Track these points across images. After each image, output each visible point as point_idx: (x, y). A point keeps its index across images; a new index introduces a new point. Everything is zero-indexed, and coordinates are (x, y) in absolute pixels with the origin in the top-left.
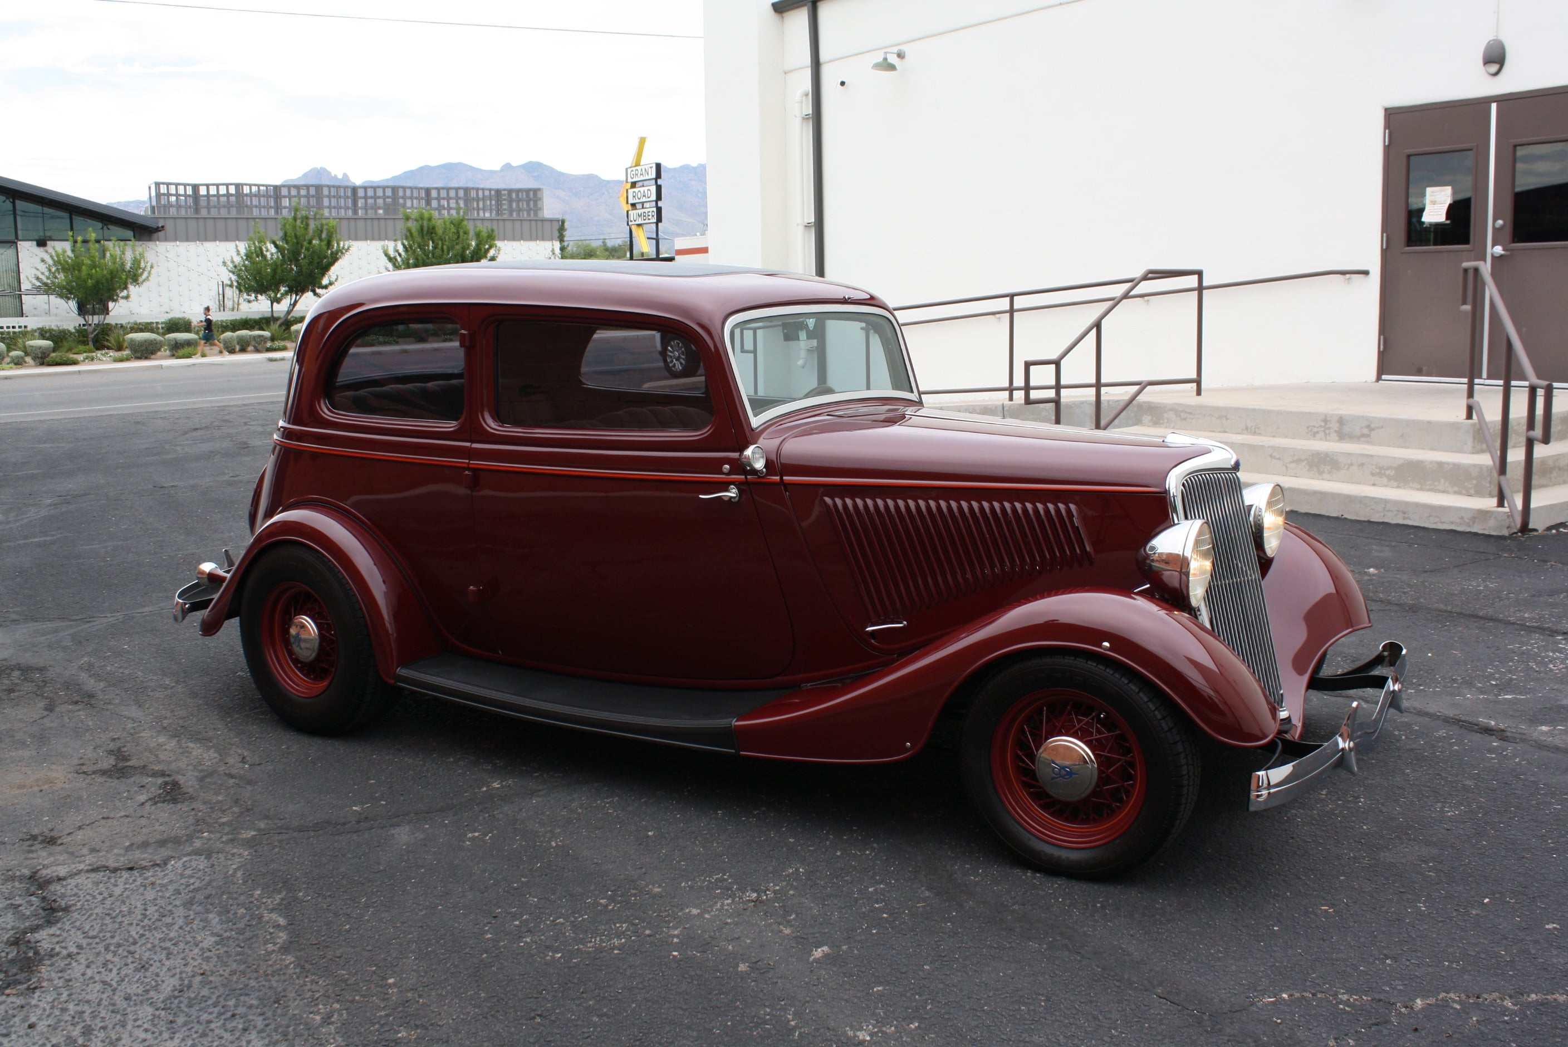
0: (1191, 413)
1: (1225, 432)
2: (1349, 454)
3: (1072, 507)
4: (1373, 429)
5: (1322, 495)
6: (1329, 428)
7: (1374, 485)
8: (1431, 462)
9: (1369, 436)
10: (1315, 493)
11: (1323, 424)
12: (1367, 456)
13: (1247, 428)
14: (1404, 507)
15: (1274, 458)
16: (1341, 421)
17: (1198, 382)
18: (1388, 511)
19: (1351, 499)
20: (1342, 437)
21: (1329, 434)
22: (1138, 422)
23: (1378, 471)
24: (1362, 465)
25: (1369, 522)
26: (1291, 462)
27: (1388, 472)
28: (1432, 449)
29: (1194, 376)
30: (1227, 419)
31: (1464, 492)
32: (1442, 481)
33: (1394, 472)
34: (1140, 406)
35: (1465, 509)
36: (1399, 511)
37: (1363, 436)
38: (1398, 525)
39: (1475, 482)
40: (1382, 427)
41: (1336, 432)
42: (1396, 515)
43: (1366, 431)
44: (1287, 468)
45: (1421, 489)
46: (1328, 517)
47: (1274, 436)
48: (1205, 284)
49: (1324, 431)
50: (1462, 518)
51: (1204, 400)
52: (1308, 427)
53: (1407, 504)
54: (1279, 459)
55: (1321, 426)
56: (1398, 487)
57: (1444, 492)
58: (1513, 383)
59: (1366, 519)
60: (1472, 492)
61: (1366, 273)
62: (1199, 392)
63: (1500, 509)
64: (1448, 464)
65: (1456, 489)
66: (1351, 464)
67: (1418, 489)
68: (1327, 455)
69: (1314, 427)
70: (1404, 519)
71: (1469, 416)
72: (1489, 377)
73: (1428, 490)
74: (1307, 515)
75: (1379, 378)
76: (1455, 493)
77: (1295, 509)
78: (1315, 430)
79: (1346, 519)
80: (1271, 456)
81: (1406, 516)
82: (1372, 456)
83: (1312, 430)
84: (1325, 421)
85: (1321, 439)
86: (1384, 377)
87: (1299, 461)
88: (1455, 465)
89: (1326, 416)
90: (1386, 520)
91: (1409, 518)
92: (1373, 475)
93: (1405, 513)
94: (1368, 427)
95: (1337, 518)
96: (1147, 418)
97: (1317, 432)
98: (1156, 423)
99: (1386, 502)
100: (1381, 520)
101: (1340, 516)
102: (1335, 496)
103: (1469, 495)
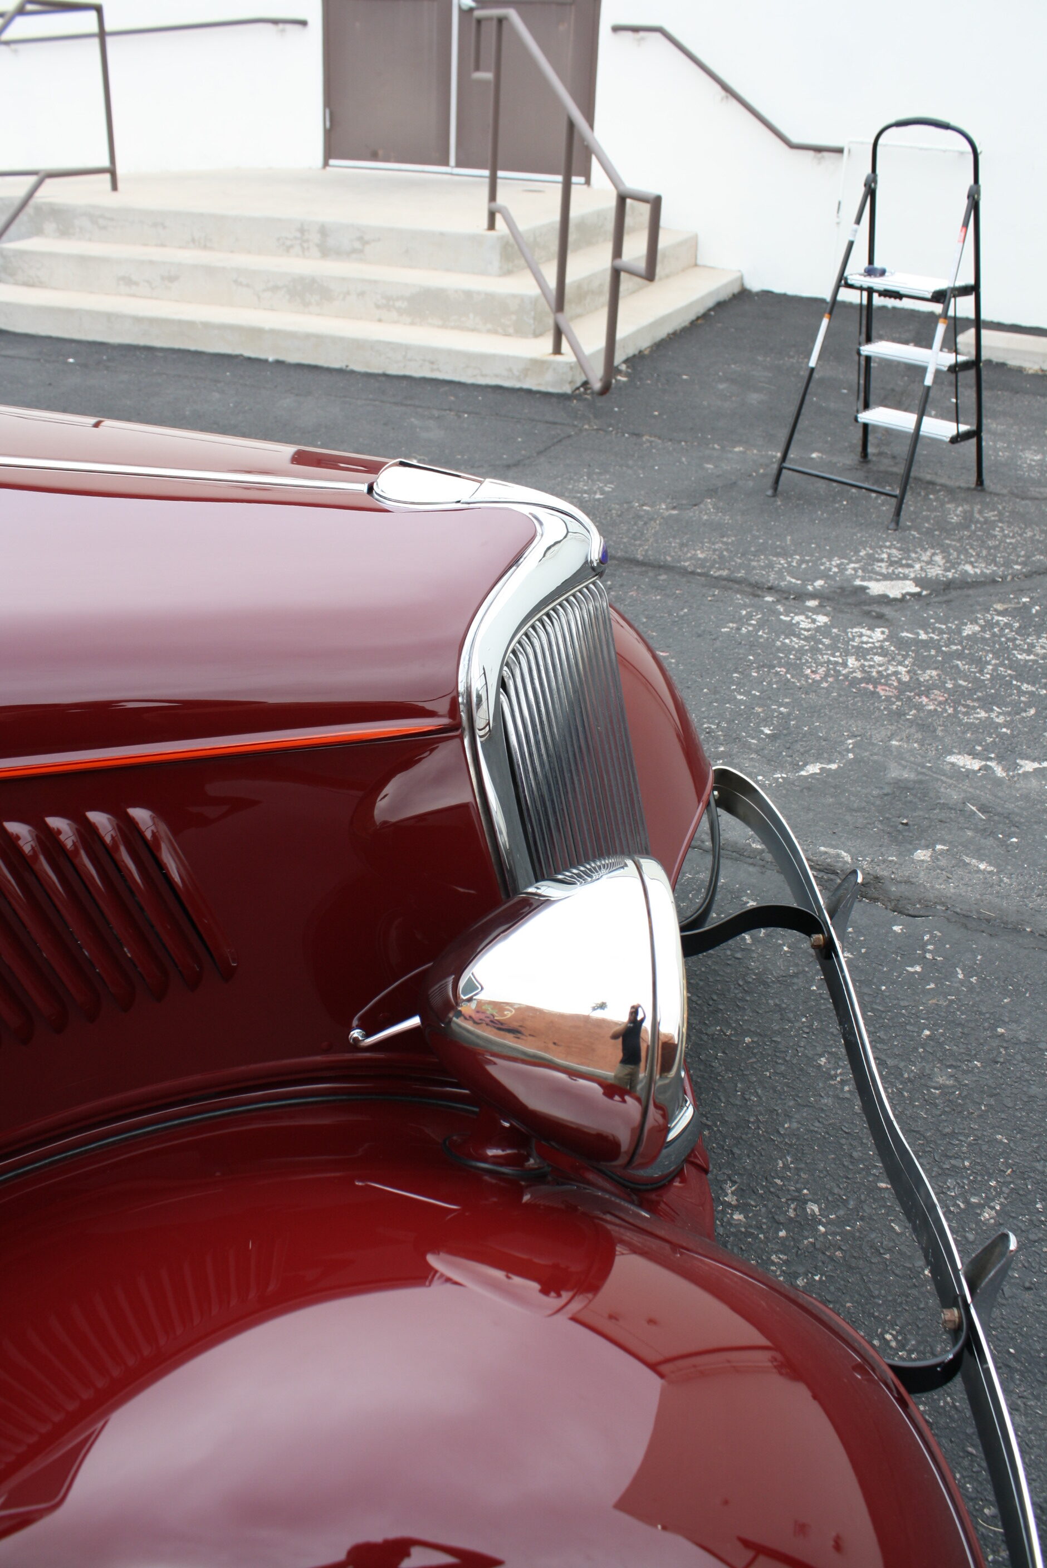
0: (112, 219)
1: (163, 245)
2: (344, 279)
3: (141, 815)
4: (367, 243)
5: (318, 340)
6: (307, 241)
7: (380, 320)
8: (456, 291)
9: (361, 251)
10: (308, 336)
11: (298, 235)
12: (370, 282)
13: (193, 240)
14: (432, 355)
15: (241, 284)
16: (324, 231)
17: (112, 172)
18: (410, 360)
19: (359, 345)
20: (326, 252)
21: (308, 248)
22: (38, 231)
23: (384, 302)
24: (362, 294)
25: (386, 376)
26: (264, 290)
27: (398, 304)
28: (448, 270)
29: (106, 163)
30: (164, 227)
31: (500, 330)
32: (471, 316)
33: (406, 303)
34: (38, 209)
35: (516, 359)
36: (424, 360)
37: (354, 251)
38: (425, 380)
39: (514, 317)
40: (379, 240)
41: (318, 246)
42: (421, 366)
43: (357, 245)
44: (259, 298)
45: (444, 327)
46: (329, 370)
47: (232, 252)
48: (108, 27)
49: (301, 244)
50: (510, 370)
51: (127, 197)
52: (278, 239)
53: (435, 351)
54: (248, 286)
55: (296, 238)
56: (413, 324)
57: (473, 330)
58: (500, 174)
59: (380, 371)
60: (511, 330)
61: (303, 23)
62: (115, 187)
63: (558, 358)
64: (479, 293)
65: (489, 326)
66: (348, 293)
67: (439, 327)
68: (313, 280)
69: (287, 238)
70: (432, 370)
71: (492, 226)
72: (459, 164)
73: (453, 328)
74: (300, 366)
75: (326, 164)
76: (489, 331)
77: (281, 358)
78: (288, 243)
79: (352, 372)
80: (236, 281)
81: (435, 367)
82: (375, 282)
83: (284, 243)
84: (302, 231)
85: (297, 256)
86: (332, 162)
87: (275, 289)
88: (487, 294)
89: (302, 224)
90: (408, 373)
91: (438, 370)
92: (378, 307)
93: (432, 363)
94: (360, 239)
95: (340, 371)
96: (50, 227)
97: (292, 246)
98: (65, 232)
99: (407, 348)
100: (401, 373)
101: (344, 367)
102: (336, 340)
103: (507, 335)
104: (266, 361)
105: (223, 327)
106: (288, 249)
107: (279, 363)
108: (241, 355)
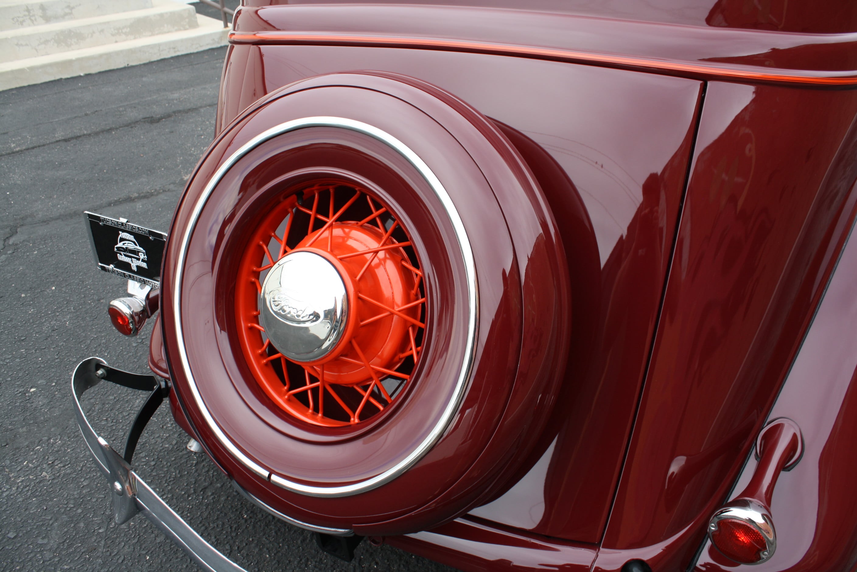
2: (89, 26)
4: (73, 8)
5: (108, 56)
6: (34, 15)
7: (116, 42)
8: (154, 16)
9: (71, 14)
10: (101, 56)
11: (27, 13)
14: (173, 45)
15: (22, 45)
16: (42, 7)
19: (132, 51)
20: (47, 19)
21: (36, 20)
23: (116, 31)
24: (102, 31)
25: (151, 63)
26: (39, 45)
27: (124, 31)
28: (124, 11)
32: (166, 25)
33: (129, 29)
35: (215, 34)
36: (170, 48)
37: (66, 14)
38: (172, 58)
40: (80, 5)
41: (41, 17)
42: (169, 52)
43: (67, 11)
44: (36, 50)
45: (153, 35)
49: (30, 19)
50: (213, 40)
52: (13, 19)
54: (27, 45)
55: (25, 16)
56: (135, 38)
57: (168, 32)
60: (187, 27)
64: (166, 13)
65: (176, 28)
66: (94, 32)
67: (150, 36)
68: (70, 31)
69: (19, 17)
70: (175, 52)
74: (100, 73)
76: (176, 30)
77: (88, 72)
78: (21, 19)
80: (17, 45)
81: (176, 50)
83: (18, 21)
84: (28, 10)
85: (29, 25)
87: (46, 42)
88: (171, 13)
89: (27, 7)
90: (162, 57)
91: (178, 51)
92: (113, 35)
93: (174, 48)
94: (68, 7)
95: (124, 68)
97: (24, 21)
100: (159, 58)
101: (127, 66)
102: (118, 53)
103: (185, 29)
104: (80, 76)
105: (43, 67)
106: (22, 23)
107: (87, 75)
108: (61, 79)
